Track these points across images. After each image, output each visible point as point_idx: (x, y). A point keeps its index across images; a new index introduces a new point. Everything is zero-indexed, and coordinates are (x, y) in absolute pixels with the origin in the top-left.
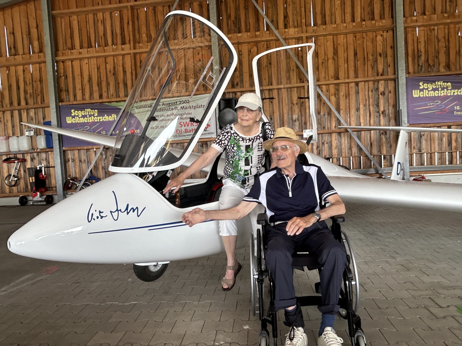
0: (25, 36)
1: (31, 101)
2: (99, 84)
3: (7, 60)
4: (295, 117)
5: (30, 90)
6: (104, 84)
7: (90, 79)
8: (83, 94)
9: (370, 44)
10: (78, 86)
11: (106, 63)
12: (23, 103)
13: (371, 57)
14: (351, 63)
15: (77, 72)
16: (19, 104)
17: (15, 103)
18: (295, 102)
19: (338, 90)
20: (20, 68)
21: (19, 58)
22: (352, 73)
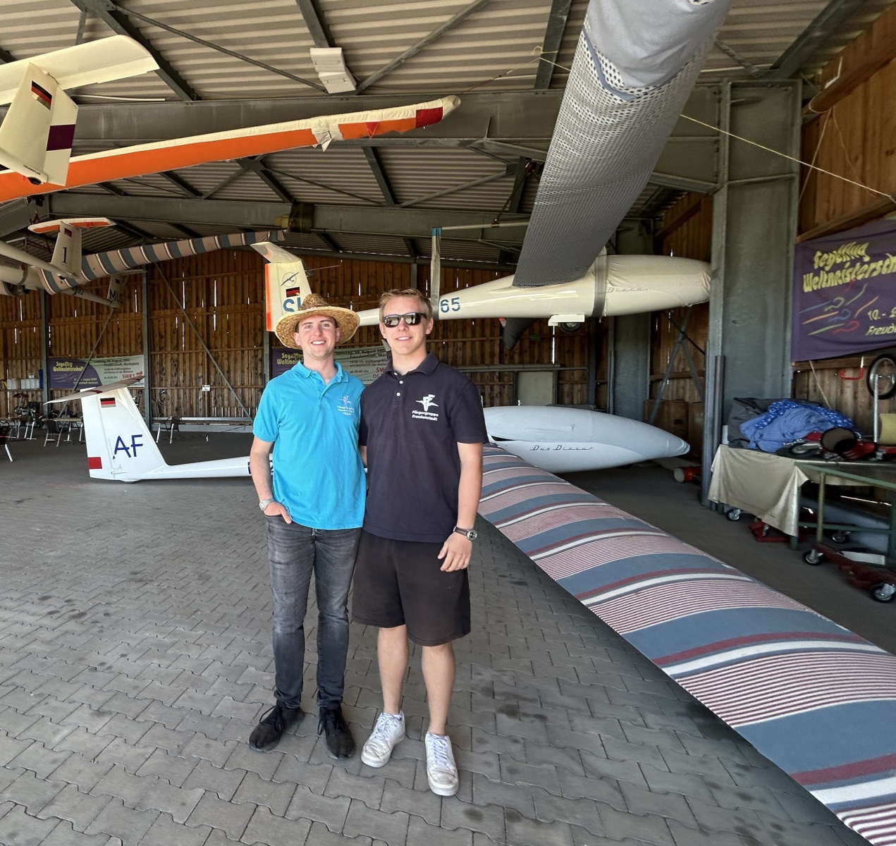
0: (32, 306)
1: (33, 354)
2: (75, 344)
3: (21, 322)
4: (200, 374)
5: (33, 345)
6: (78, 343)
7: (70, 339)
8: (65, 351)
9: (253, 321)
10: (63, 344)
11: (80, 328)
12: (28, 355)
13: (253, 332)
14: (239, 336)
15: (62, 334)
16: (26, 355)
17: (24, 355)
18: (200, 363)
19: (229, 356)
20: (28, 329)
21: (27, 322)
22: (239, 345)
